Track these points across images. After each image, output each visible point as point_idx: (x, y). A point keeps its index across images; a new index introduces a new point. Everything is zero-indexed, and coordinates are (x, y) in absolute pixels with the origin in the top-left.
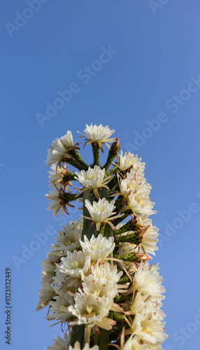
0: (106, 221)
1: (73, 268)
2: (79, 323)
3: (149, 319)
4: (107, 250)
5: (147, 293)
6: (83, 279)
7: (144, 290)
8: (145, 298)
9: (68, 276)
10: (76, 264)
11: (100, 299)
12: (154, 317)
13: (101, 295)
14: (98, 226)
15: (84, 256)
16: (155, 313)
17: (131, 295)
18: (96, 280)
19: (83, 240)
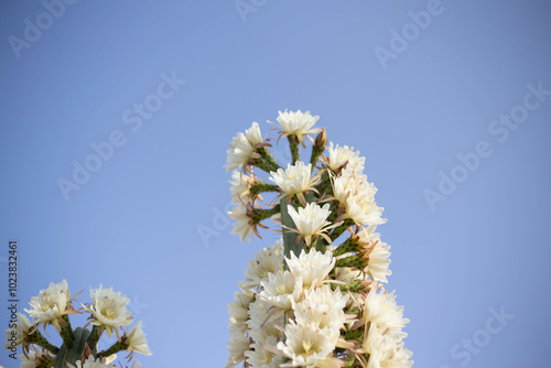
0: (319, 233)
1: (278, 294)
2: (294, 364)
3: (391, 358)
4: (325, 267)
5: (384, 324)
6: (293, 307)
7: (381, 320)
8: (382, 330)
9: (273, 307)
10: (283, 288)
11: (321, 332)
12: (398, 355)
13: (321, 327)
14: (308, 240)
15: (293, 278)
16: (398, 349)
17: (361, 329)
18: (313, 306)
19: (289, 257)
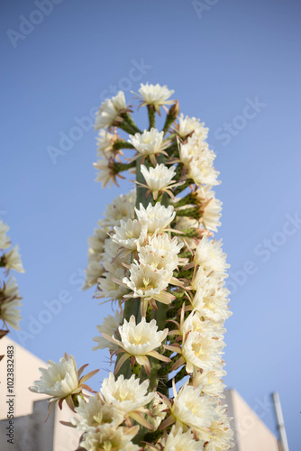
0: (165, 189)
1: (127, 238)
2: (135, 296)
3: (212, 295)
4: (166, 219)
5: (210, 268)
6: (138, 250)
7: (207, 264)
8: (208, 273)
9: (122, 247)
10: (131, 233)
11: (158, 271)
12: (218, 293)
13: (159, 268)
14: (155, 195)
15: (140, 226)
16: (219, 289)
17: (191, 270)
18: (154, 251)
19: (138, 208)
